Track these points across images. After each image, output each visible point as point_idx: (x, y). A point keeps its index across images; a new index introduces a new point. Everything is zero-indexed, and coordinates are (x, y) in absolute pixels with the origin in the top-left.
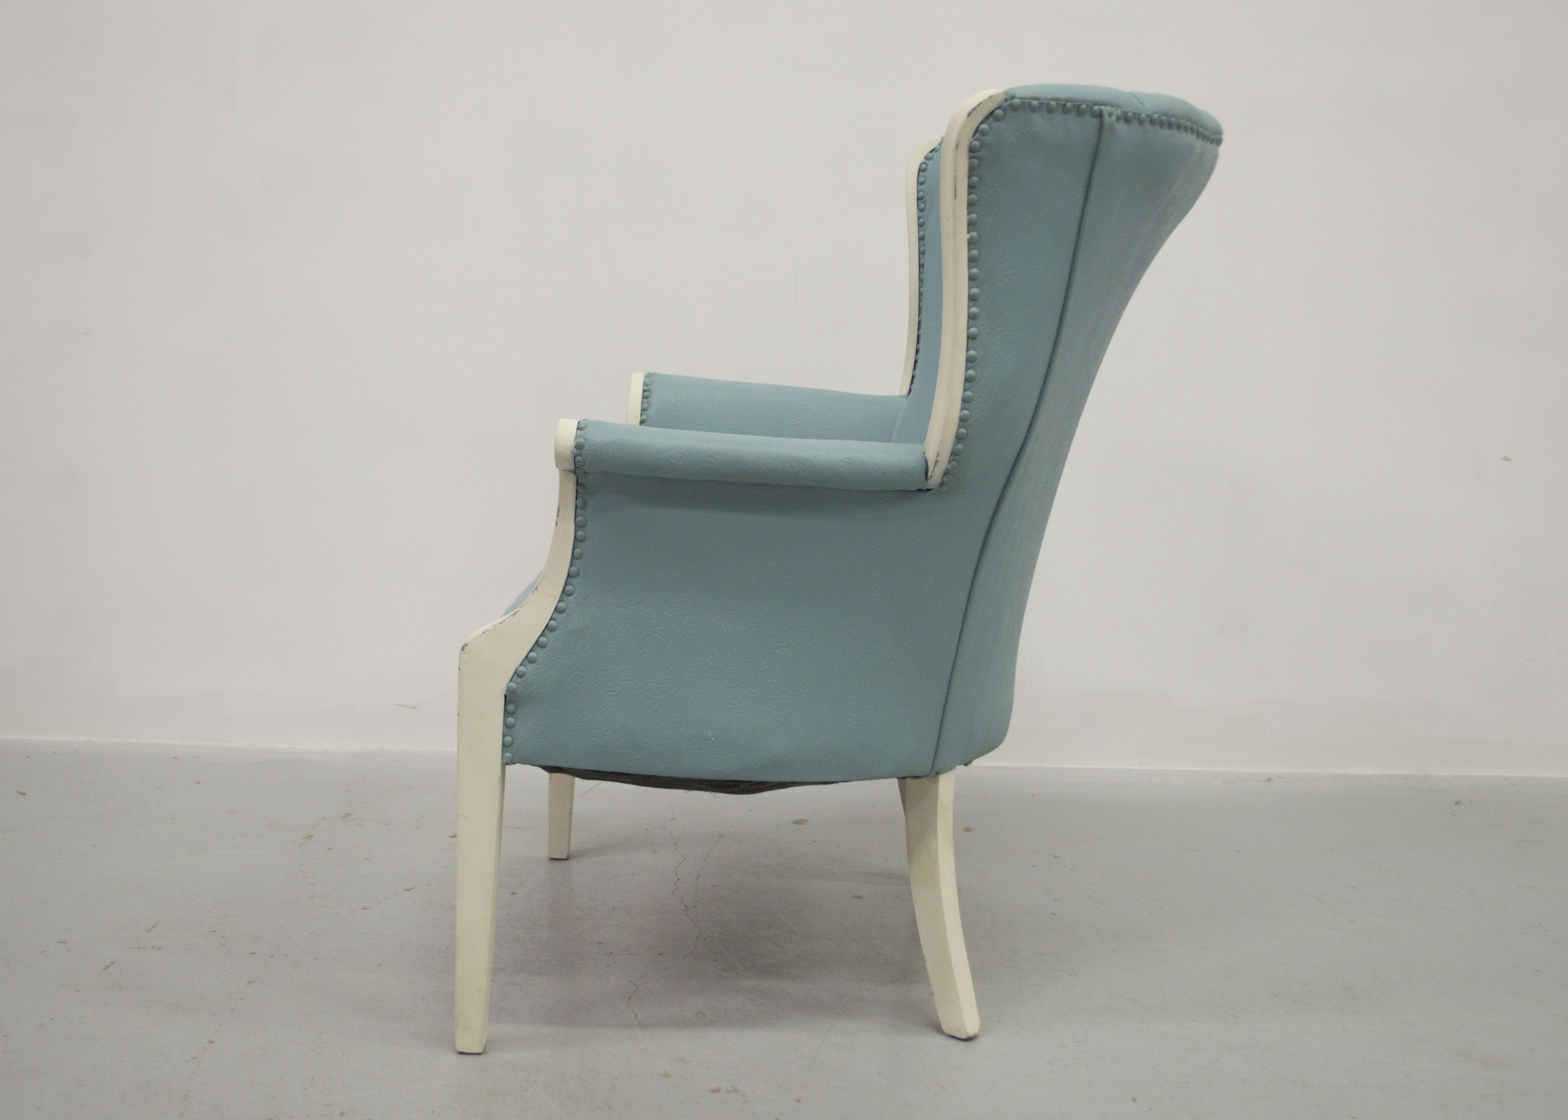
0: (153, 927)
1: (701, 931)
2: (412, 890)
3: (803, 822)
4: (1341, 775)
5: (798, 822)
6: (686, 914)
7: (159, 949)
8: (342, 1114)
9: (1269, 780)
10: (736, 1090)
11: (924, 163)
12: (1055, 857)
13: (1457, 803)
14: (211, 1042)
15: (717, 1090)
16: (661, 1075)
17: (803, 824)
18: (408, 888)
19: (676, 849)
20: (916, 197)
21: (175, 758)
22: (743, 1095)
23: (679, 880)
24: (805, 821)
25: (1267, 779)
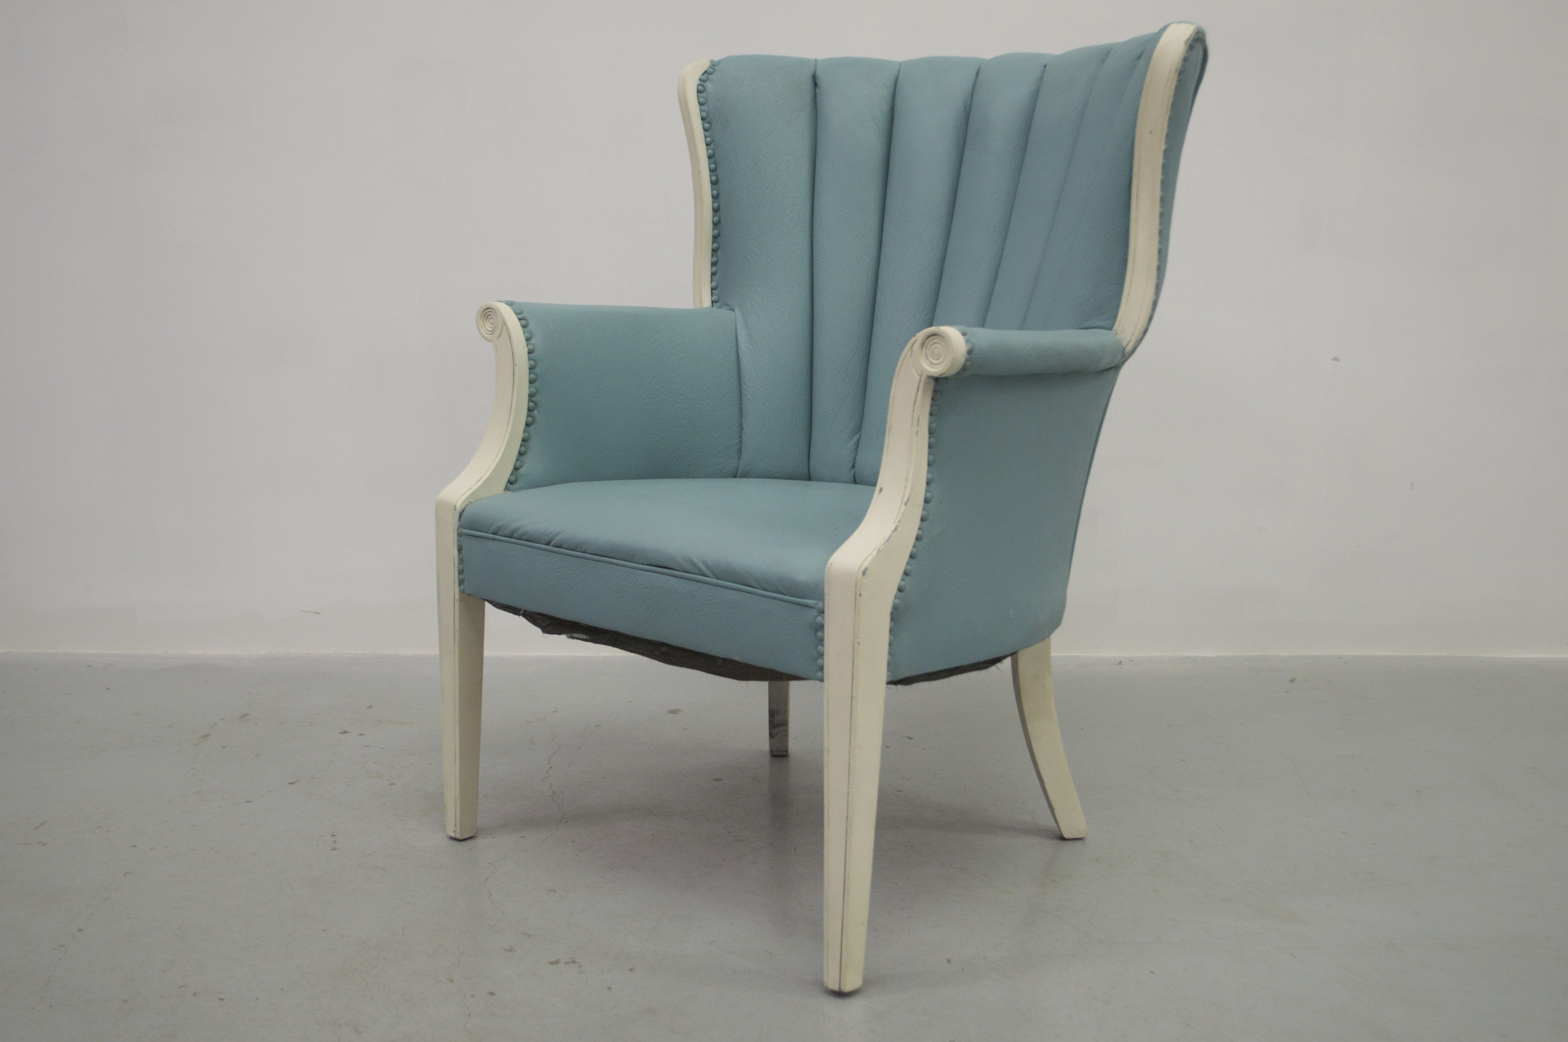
0: (42, 824)
1: (564, 815)
2: (296, 784)
3: (677, 712)
4: (1188, 658)
5: (673, 712)
6: (553, 800)
7: (45, 844)
8: (195, 994)
9: (1120, 663)
10: (574, 962)
11: (700, 85)
12: (909, 738)
13: (1292, 681)
14: (80, 930)
15: (556, 962)
16: (505, 950)
17: (677, 713)
18: (292, 781)
19: (553, 740)
20: (700, 117)
21: (89, 666)
22: (580, 966)
23: (551, 768)
24: (679, 710)
25: (1118, 662)
